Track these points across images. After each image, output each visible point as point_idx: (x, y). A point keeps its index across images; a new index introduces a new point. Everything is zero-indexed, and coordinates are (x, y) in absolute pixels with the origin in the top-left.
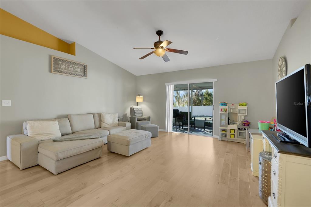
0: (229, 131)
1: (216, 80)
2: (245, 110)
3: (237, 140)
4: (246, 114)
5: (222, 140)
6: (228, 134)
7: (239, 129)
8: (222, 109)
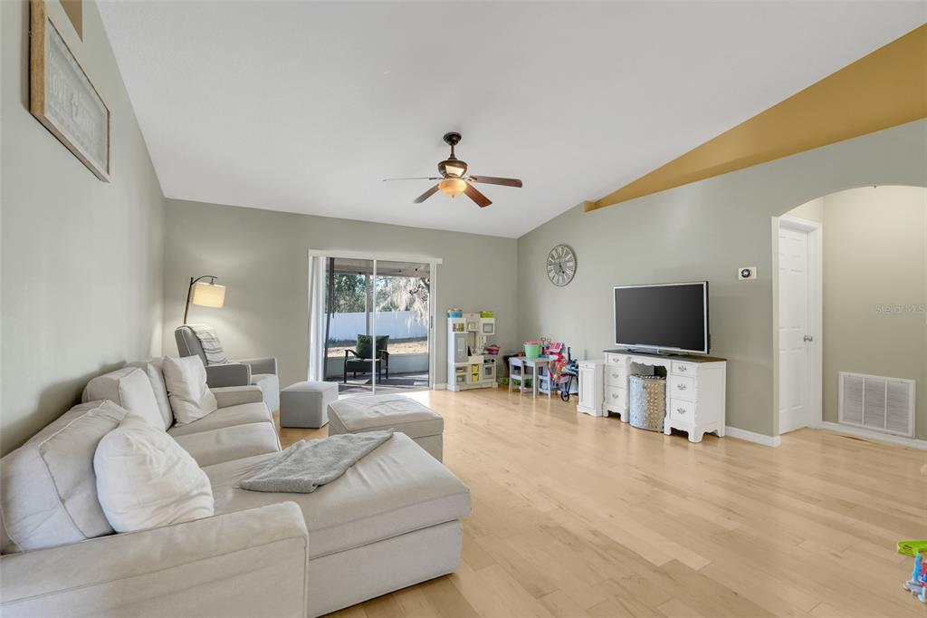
0: (469, 369)
1: (440, 261)
2: (492, 324)
3: (481, 384)
4: (492, 332)
5: (461, 391)
6: (468, 375)
7: (485, 361)
8: (454, 325)
